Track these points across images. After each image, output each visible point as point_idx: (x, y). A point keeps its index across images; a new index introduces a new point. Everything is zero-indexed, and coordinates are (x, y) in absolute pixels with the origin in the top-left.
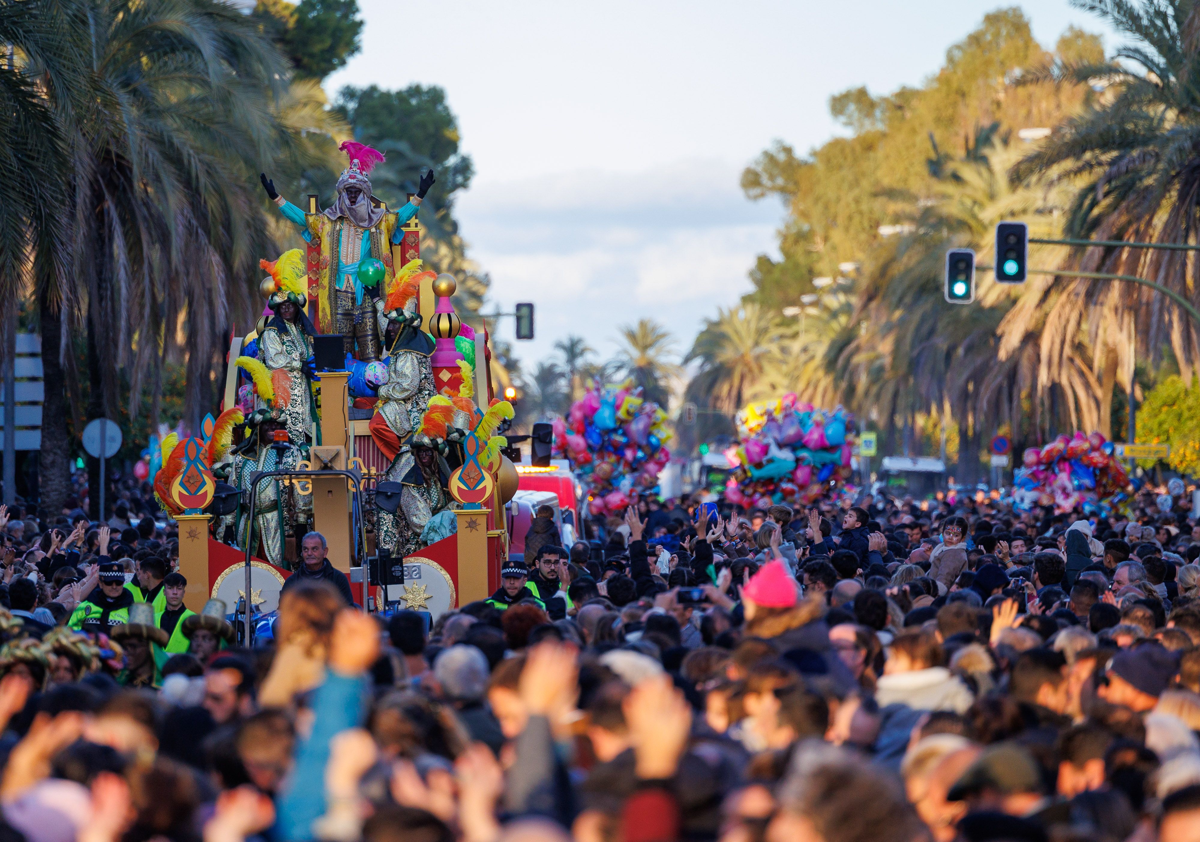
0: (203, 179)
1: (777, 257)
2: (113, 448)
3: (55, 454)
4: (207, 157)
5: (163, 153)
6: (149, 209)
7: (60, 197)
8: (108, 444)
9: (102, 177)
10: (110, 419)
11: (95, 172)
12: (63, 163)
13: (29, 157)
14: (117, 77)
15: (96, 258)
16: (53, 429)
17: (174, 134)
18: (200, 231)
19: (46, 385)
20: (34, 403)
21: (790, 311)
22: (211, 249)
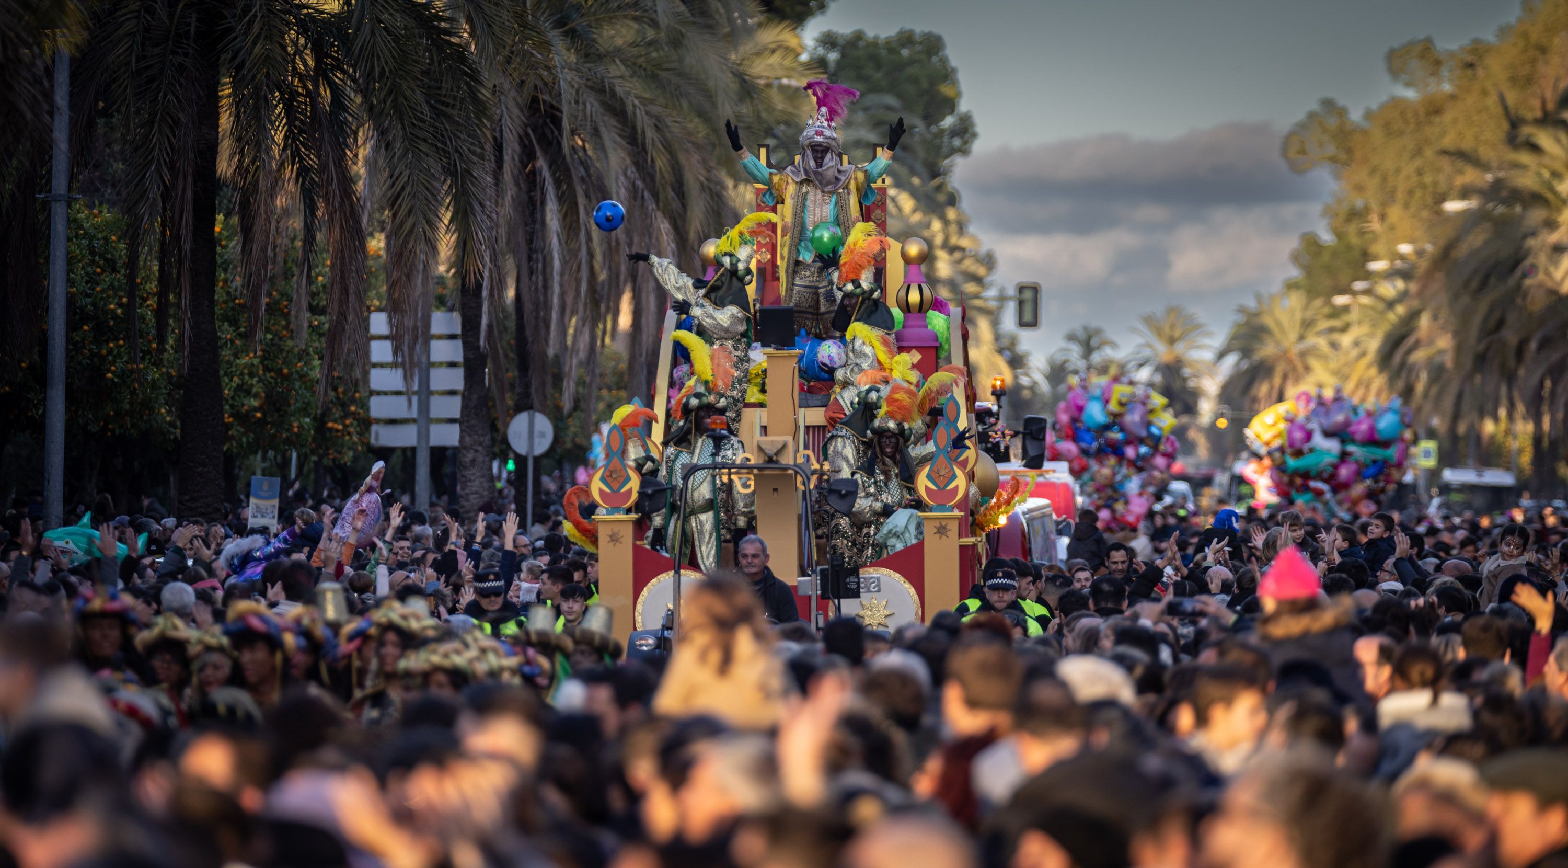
0: (650, 134)
1: (1326, 237)
2: (542, 446)
3: (476, 451)
4: (655, 109)
5: (603, 103)
6: (587, 169)
7: (479, 150)
8: (537, 440)
9: (533, 131)
10: (539, 411)
11: (526, 125)
12: (481, 109)
13: (443, 103)
14: (551, 15)
15: (526, 225)
16: (473, 422)
17: (617, 82)
18: (646, 194)
19: (465, 371)
20: (452, 393)
21: (1341, 300)
22: (659, 214)
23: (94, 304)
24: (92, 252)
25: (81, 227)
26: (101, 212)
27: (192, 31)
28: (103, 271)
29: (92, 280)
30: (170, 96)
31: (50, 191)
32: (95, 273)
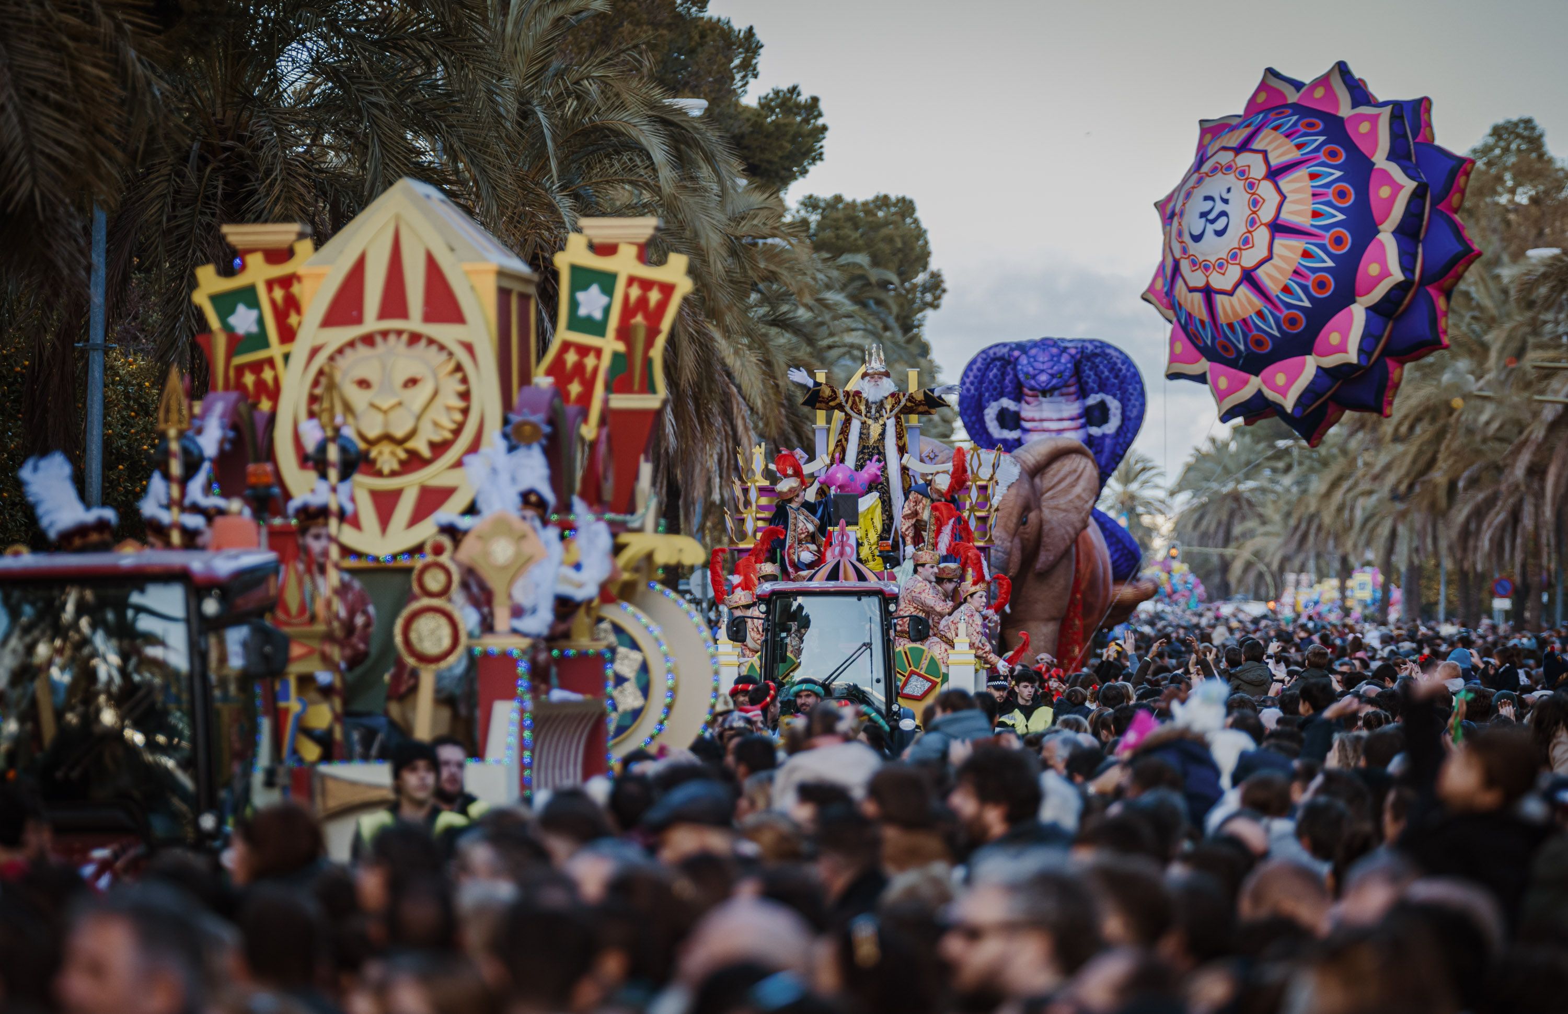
23: (129, 446)
24: (127, 397)
25: (117, 374)
26: (135, 360)
27: (219, 193)
28: (137, 414)
29: (127, 423)
30: (199, 254)
31: (87, 340)
32: (129, 416)
